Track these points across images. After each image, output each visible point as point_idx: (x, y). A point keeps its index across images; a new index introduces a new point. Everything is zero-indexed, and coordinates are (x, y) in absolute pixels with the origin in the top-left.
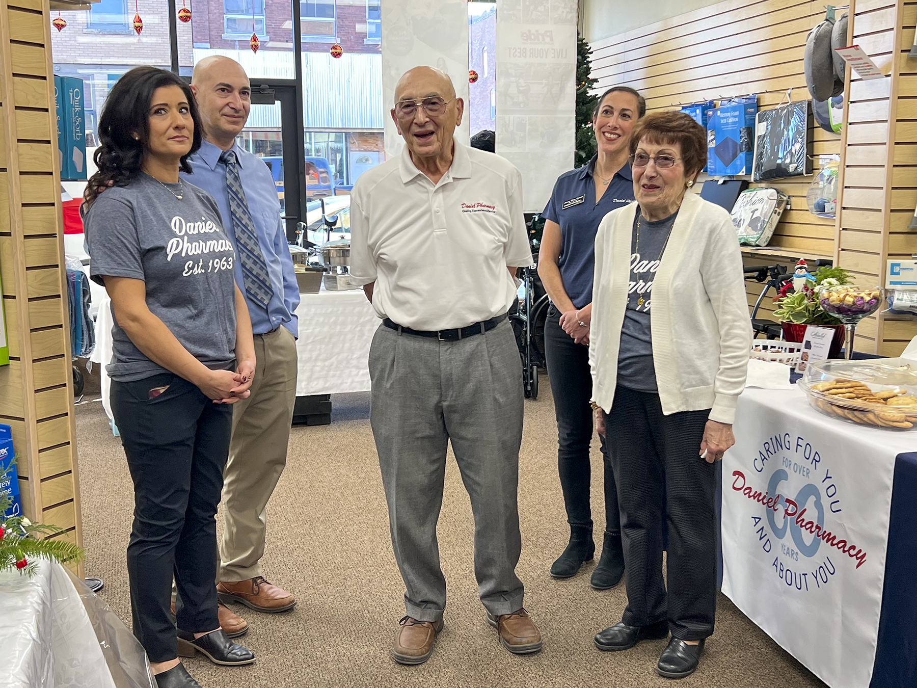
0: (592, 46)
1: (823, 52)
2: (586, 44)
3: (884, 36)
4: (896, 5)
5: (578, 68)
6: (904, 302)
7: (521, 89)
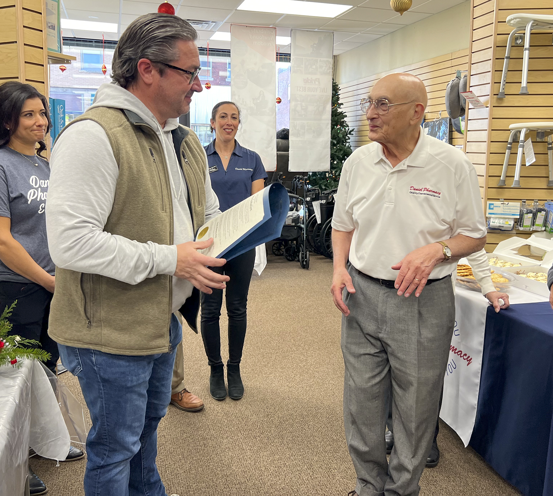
0: (340, 86)
1: (455, 94)
2: (337, 85)
3: (485, 87)
4: (491, 71)
5: (333, 97)
6: (495, 223)
7: (303, 108)
